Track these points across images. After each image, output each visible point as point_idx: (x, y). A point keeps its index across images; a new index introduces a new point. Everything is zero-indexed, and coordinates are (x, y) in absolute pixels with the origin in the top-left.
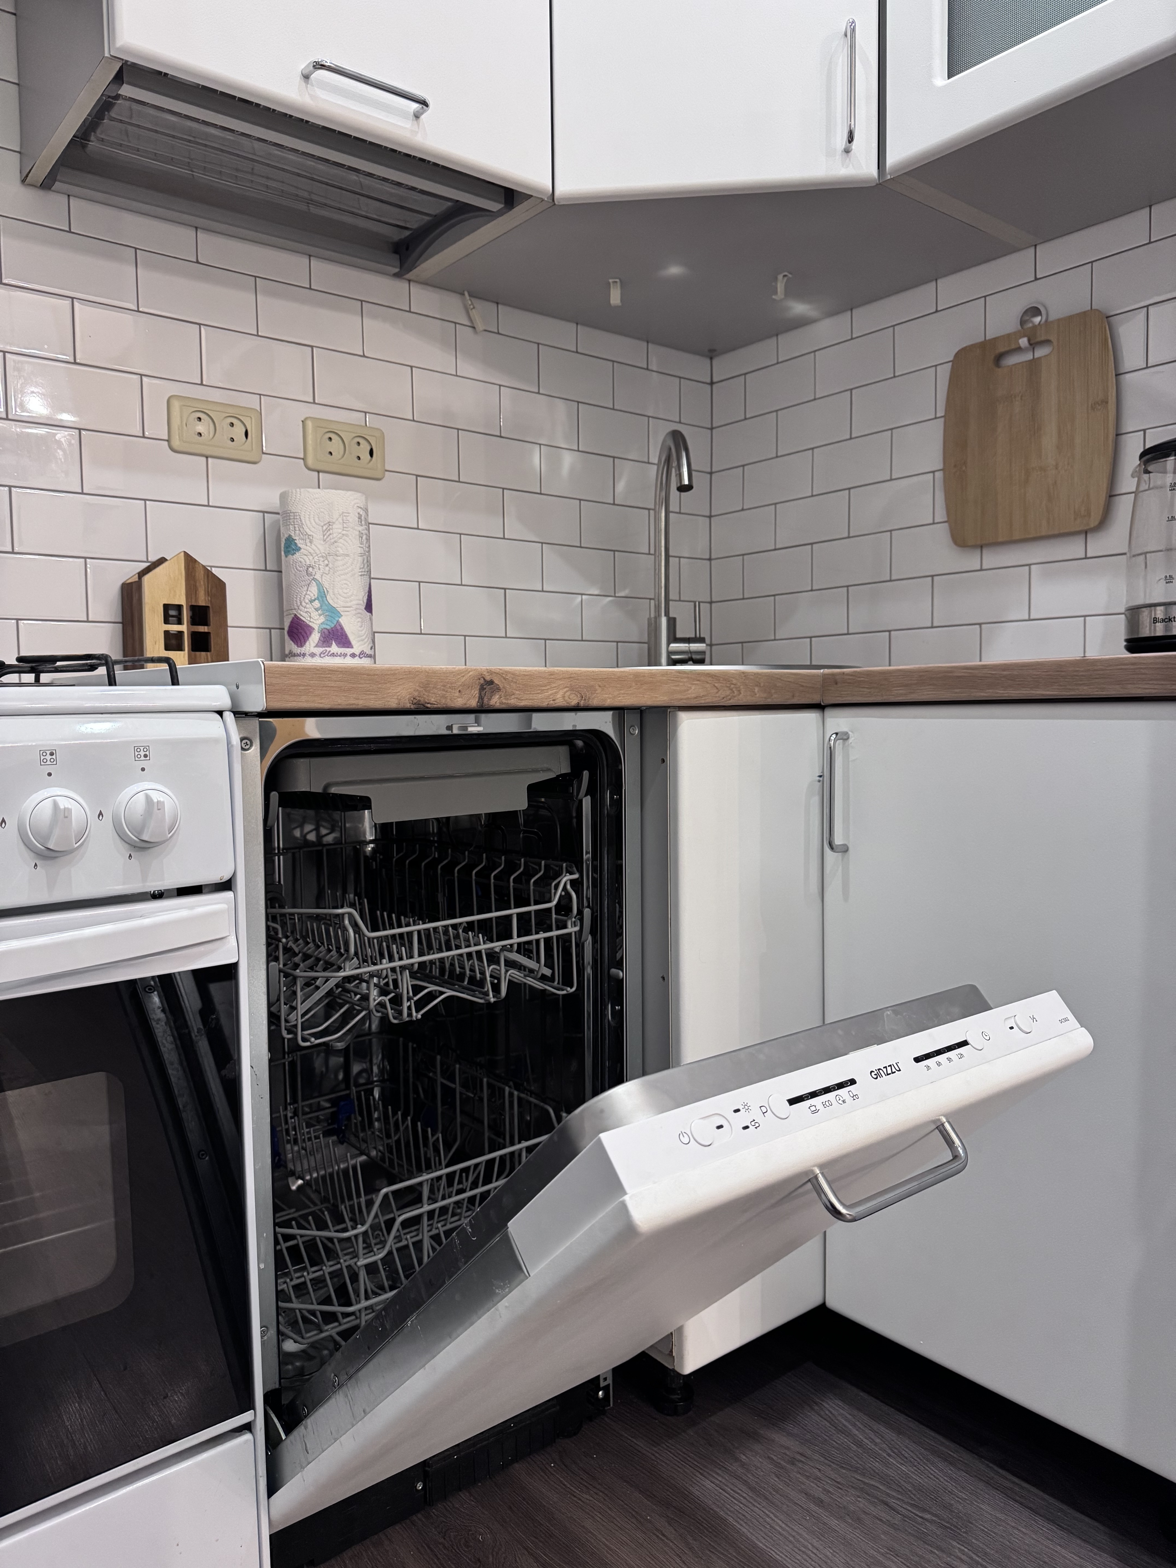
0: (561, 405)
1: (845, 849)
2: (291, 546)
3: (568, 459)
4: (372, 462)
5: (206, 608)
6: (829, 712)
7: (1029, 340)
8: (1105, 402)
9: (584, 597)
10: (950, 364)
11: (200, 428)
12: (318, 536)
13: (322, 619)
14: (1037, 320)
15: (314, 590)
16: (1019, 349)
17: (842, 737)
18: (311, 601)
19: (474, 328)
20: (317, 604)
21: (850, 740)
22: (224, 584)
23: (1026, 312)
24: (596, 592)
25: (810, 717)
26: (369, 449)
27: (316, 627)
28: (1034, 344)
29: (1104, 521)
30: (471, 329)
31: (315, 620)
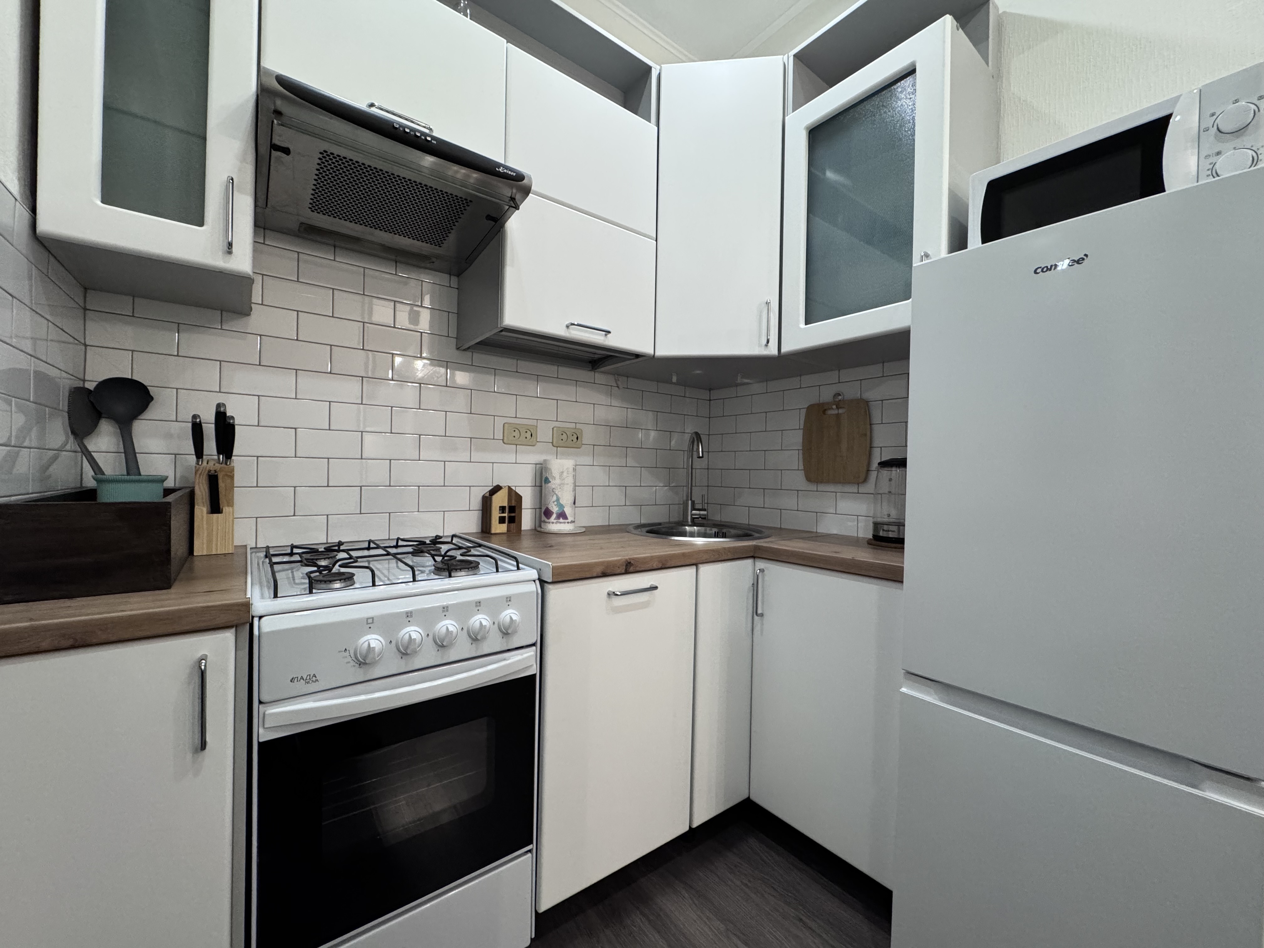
0: (651, 413)
1: (762, 615)
2: (547, 481)
3: (653, 434)
4: (578, 442)
5: (514, 507)
6: (756, 560)
7: (836, 406)
8: (866, 435)
9: (657, 487)
10: (806, 409)
11: (515, 434)
12: (557, 476)
13: (557, 509)
14: (840, 397)
15: (555, 498)
16: (833, 409)
17: (762, 571)
18: (554, 502)
19: (618, 387)
20: (556, 503)
21: (765, 572)
22: (521, 497)
23: (835, 395)
24: (662, 485)
25: (749, 562)
26: (576, 436)
27: (555, 512)
28: (838, 408)
29: (865, 480)
30: (617, 388)
31: (555, 509)
